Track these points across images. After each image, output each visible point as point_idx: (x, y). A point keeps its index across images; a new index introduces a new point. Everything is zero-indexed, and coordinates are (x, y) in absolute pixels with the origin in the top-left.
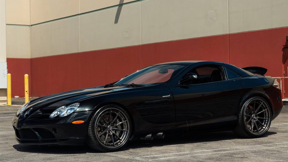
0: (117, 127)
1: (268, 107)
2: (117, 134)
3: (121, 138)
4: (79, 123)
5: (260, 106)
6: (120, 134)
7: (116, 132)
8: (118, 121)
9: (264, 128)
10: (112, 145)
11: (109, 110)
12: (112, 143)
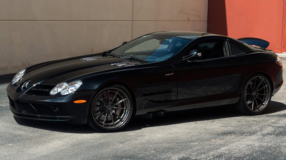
0: (117, 106)
1: (268, 83)
2: (118, 113)
3: (121, 117)
4: (80, 102)
5: (261, 83)
6: (120, 113)
7: (116, 112)
8: (118, 99)
9: (265, 104)
10: (112, 125)
11: (107, 90)
12: (112, 123)
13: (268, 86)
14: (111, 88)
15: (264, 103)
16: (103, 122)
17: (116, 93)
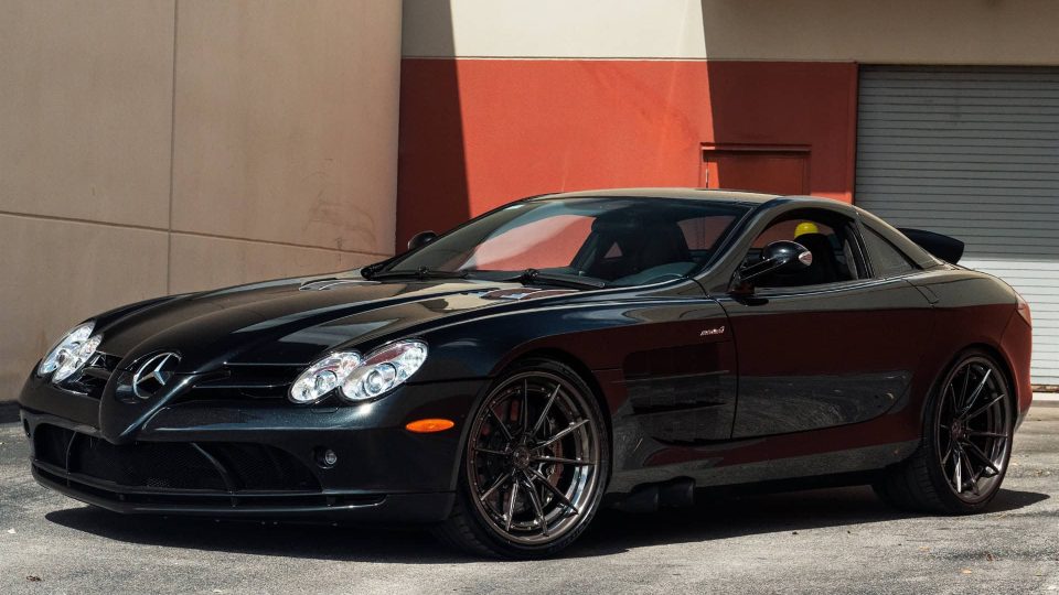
0: (552, 451)
1: (1004, 390)
5: (979, 388)
6: (561, 480)
8: (552, 424)
9: (992, 471)
10: (536, 531)
11: (520, 382)
12: (535, 522)
13: (1001, 401)
14: (537, 373)
15: (987, 468)
16: (505, 517)
17: (552, 398)
